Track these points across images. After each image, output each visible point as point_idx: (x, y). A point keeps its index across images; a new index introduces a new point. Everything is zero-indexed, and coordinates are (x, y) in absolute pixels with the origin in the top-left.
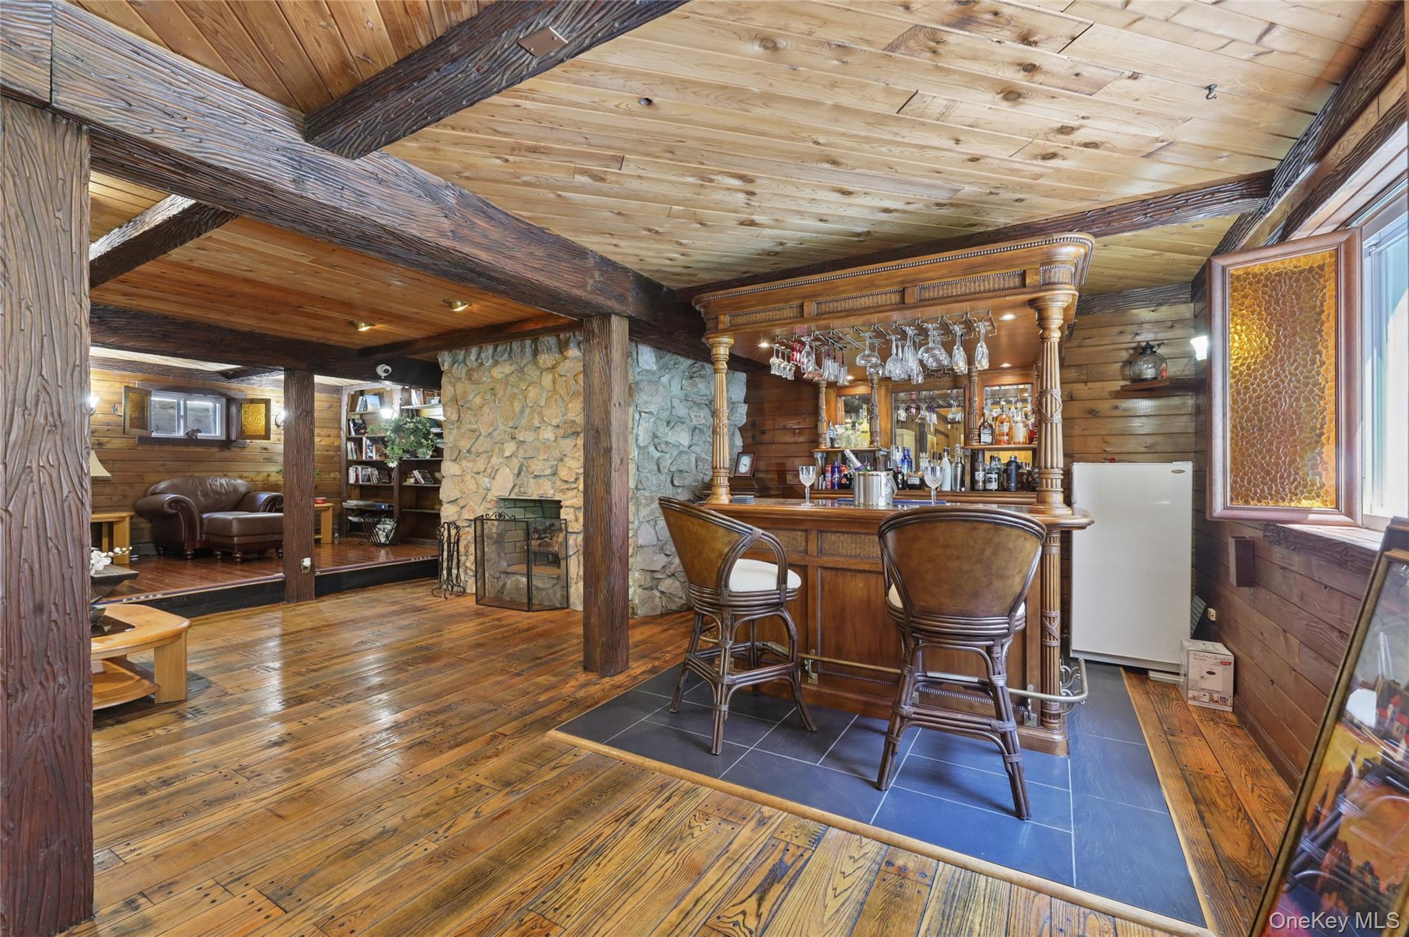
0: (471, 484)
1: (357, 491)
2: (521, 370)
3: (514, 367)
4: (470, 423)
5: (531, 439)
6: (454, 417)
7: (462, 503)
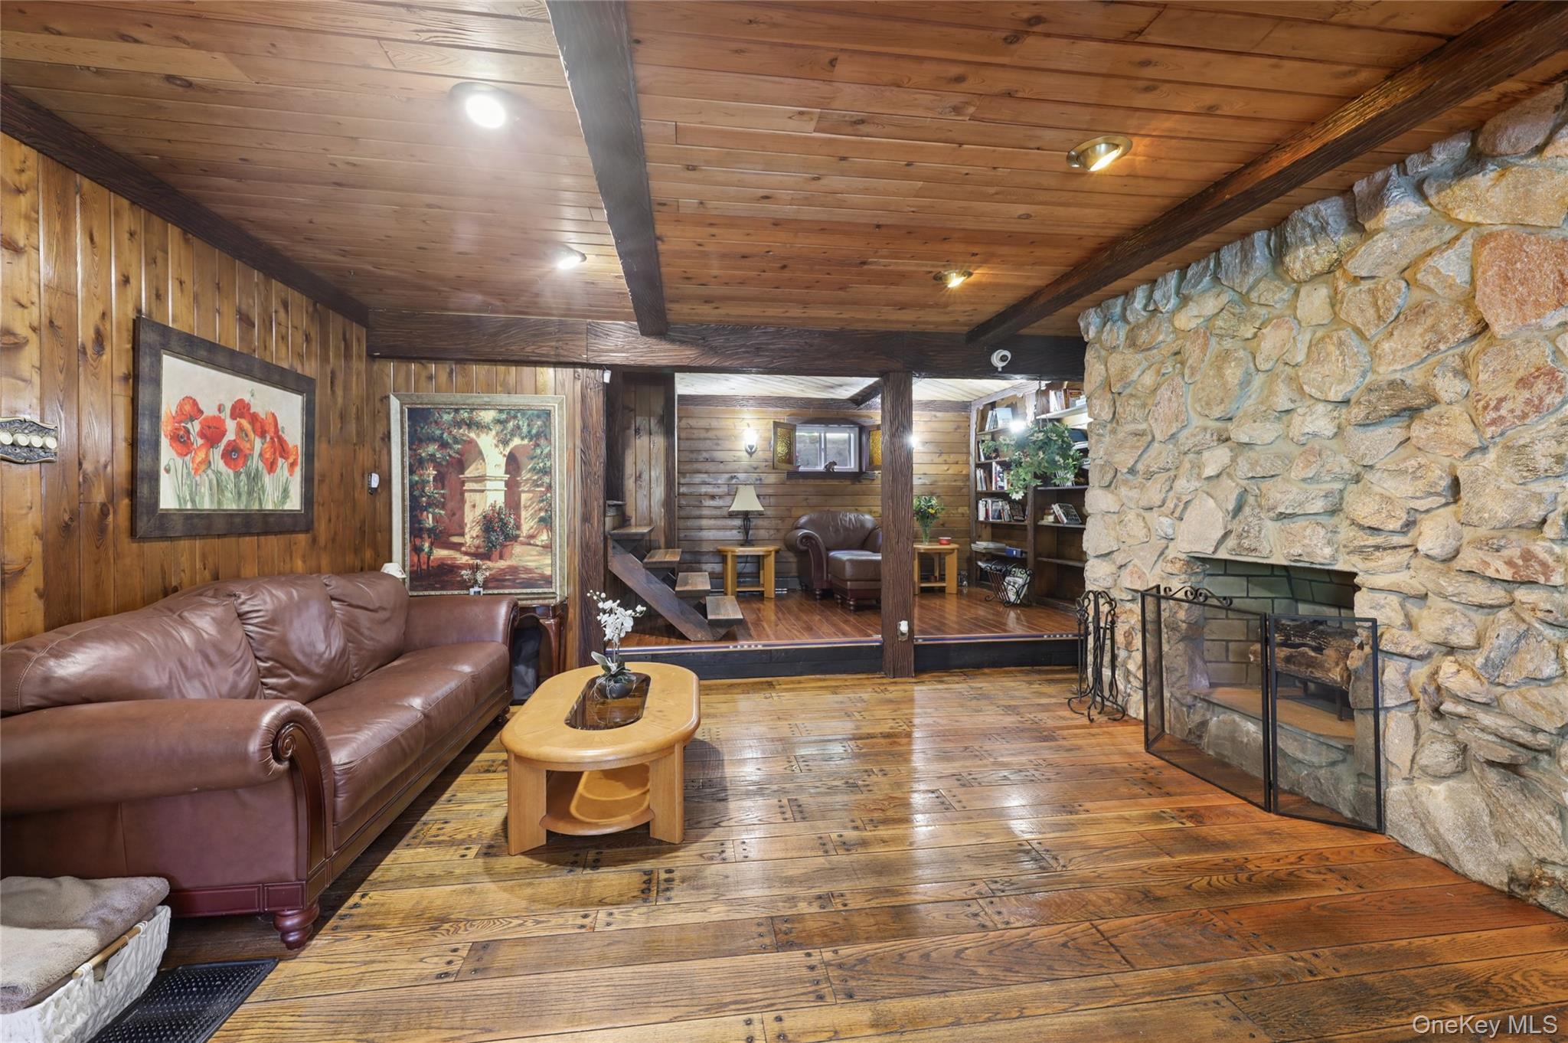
0: (1137, 529)
1: (989, 530)
2: (1244, 299)
3: (1225, 298)
4: (1134, 420)
5: (1269, 437)
6: (1106, 415)
7: (1120, 559)
